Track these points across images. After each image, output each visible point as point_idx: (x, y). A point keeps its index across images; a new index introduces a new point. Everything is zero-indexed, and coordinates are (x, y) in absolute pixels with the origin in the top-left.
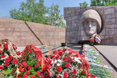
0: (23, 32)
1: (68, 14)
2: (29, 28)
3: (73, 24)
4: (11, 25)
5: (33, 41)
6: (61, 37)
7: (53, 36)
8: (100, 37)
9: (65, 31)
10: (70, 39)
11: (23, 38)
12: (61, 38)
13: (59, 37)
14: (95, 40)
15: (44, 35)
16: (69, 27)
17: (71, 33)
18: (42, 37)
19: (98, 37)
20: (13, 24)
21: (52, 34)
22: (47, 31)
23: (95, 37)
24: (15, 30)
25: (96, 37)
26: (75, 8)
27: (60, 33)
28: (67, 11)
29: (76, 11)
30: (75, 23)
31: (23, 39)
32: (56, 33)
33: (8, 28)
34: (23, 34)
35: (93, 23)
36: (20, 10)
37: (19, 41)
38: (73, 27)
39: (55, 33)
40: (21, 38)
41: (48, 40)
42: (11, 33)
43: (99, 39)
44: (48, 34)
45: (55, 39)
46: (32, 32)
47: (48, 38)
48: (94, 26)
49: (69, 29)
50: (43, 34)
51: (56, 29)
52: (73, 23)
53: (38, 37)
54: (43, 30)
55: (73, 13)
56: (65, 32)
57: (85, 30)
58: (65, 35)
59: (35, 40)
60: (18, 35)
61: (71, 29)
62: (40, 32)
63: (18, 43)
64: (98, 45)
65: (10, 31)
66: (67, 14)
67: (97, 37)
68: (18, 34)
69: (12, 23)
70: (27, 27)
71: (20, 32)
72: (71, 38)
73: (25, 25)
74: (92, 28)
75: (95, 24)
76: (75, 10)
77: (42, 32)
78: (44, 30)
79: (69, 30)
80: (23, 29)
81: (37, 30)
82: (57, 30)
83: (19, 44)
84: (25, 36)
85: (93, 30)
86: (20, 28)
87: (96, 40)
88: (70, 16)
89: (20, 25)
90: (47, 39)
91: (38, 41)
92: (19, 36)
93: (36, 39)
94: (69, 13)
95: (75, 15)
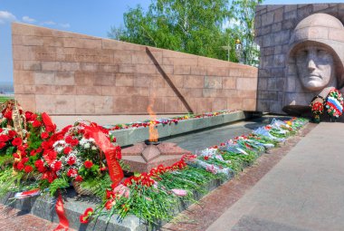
0: (141, 75)
1: (266, 27)
2: (157, 64)
3: (277, 57)
4: (111, 56)
5: (166, 102)
6: (243, 92)
7: (220, 90)
8: (342, 99)
9: (256, 75)
10: (268, 101)
11: (141, 92)
12: (244, 96)
13: (239, 93)
14: (325, 107)
15: (195, 86)
16: (266, 64)
17: (270, 81)
18: (190, 91)
19: (335, 97)
20: (116, 56)
21: (217, 84)
22: (205, 74)
23: (327, 99)
24: (121, 71)
25: (330, 98)
26: (284, 7)
27: (240, 80)
28: (264, 18)
29: (286, 18)
30: (282, 53)
31: (139, 96)
32: (230, 83)
33: (104, 64)
34: (140, 82)
35: (320, 57)
36: (153, 10)
37: (130, 101)
38: (276, 66)
39: (226, 80)
40: (136, 91)
41: (207, 100)
42: (112, 78)
43: (338, 104)
44: (206, 85)
45: (226, 98)
46: (165, 76)
47: (206, 95)
48: (324, 63)
49: (266, 71)
50: (193, 82)
51: (229, 69)
52: (276, 52)
53: (179, 90)
54: (193, 72)
55: (277, 24)
56: (256, 80)
57: (298, 75)
58: (255, 88)
59: (173, 99)
60: (129, 85)
61: (271, 69)
62: (186, 76)
63: (129, 106)
64: (333, 121)
65: (109, 74)
66: (263, 24)
67: (333, 98)
68: (129, 81)
69: (113, 51)
70: (152, 62)
71: (132, 75)
72: (269, 98)
73: (147, 57)
74: (316, 72)
75: (326, 57)
76: (284, 14)
77: (191, 77)
78: (198, 73)
79: (266, 75)
80: (141, 69)
81: (178, 72)
82: (231, 73)
83: (131, 108)
84: (147, 88)
85: (320, 77)
86: (134, 66)
87: (327, 107)
88: (270, 32)
89: (134, 58)
90: (202, 96)
91: (180, 101)
92: (131, 88)
93: (174, 96)
94: (267, 24)
95: (282, 29)
